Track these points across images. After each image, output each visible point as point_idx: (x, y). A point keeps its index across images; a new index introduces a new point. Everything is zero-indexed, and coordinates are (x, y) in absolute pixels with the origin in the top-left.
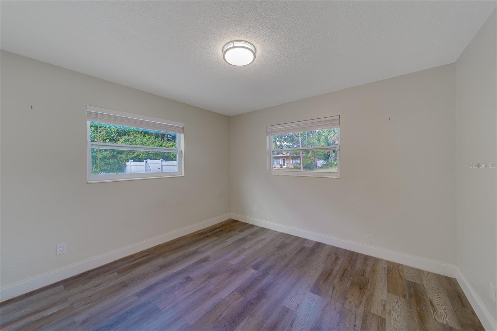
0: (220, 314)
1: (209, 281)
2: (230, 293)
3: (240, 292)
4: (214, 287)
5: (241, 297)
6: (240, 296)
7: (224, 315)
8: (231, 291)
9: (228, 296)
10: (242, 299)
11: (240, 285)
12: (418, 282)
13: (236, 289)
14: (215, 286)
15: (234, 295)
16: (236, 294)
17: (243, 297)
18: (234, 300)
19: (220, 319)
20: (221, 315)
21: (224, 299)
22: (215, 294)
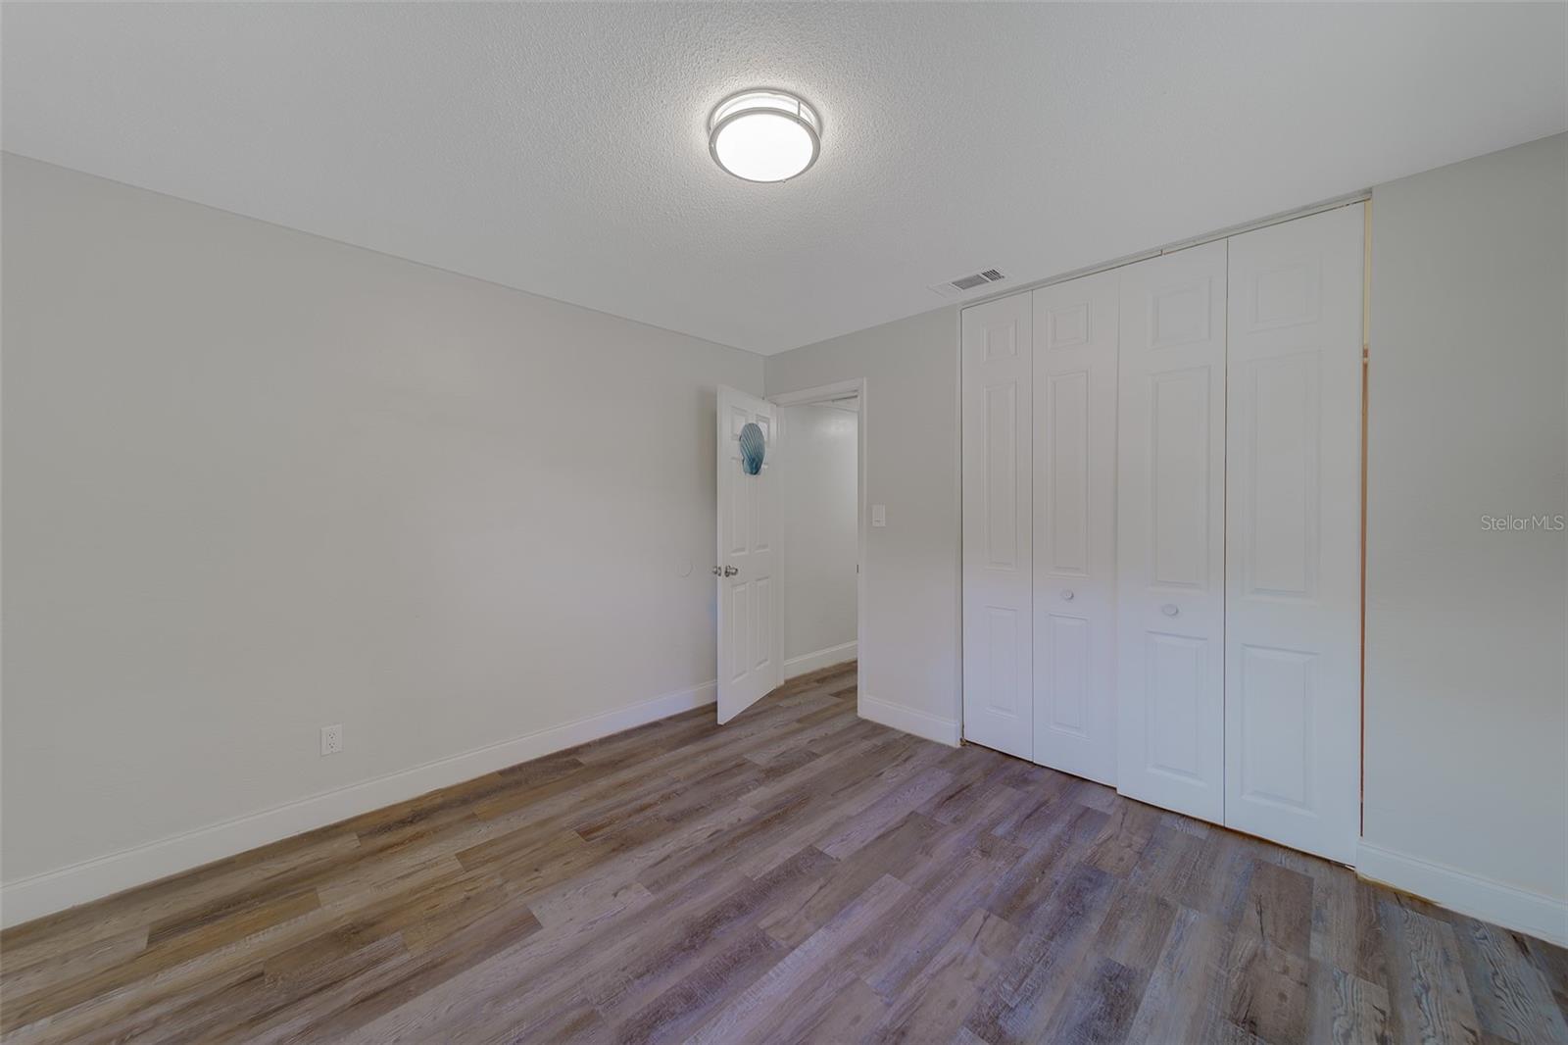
0: (822, 890)
1: (892, 1010)
2: (802, 946)
3: (767, 945)
4: (863, 977)
5: (768, 928)
6: (771, 934)
7: (815, 887)
8: (796, 951)
9: (806, 937)
10: (763, 922)
11: (764, 978)
12: (147, 931)
13: (781, 958)
14: (858, 979)
15: (788, 938)
16: (783, 939)
17: (762, 928)
18: (789, 921)
19: (822, 881)
20: (821, 888)
21: (820, 927)
22: (853, 947)
